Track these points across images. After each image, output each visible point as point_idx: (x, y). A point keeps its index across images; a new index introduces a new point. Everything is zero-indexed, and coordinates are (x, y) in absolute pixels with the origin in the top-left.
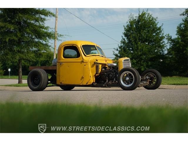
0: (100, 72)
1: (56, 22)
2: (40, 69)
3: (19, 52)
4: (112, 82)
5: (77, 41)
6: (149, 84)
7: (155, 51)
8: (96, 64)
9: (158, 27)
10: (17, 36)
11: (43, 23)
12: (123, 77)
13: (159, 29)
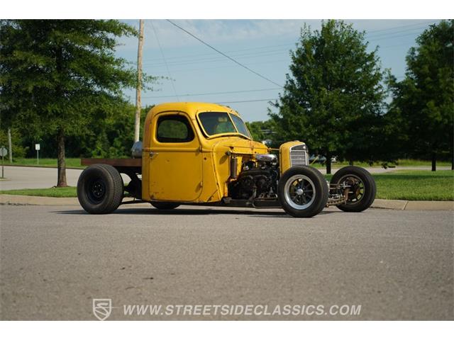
0: (240, 173)
1: (139, 44)
2: (106, 165)
3: (57, 114)
4: (266, 196)
5: (186, 103)
6: (347, 201)
7: (362, 108)
8: (229, 156)
9: (367, 53)
10: (52, 81)
11: (111, 51)
12: (290, 187)
13: (371, 57)
